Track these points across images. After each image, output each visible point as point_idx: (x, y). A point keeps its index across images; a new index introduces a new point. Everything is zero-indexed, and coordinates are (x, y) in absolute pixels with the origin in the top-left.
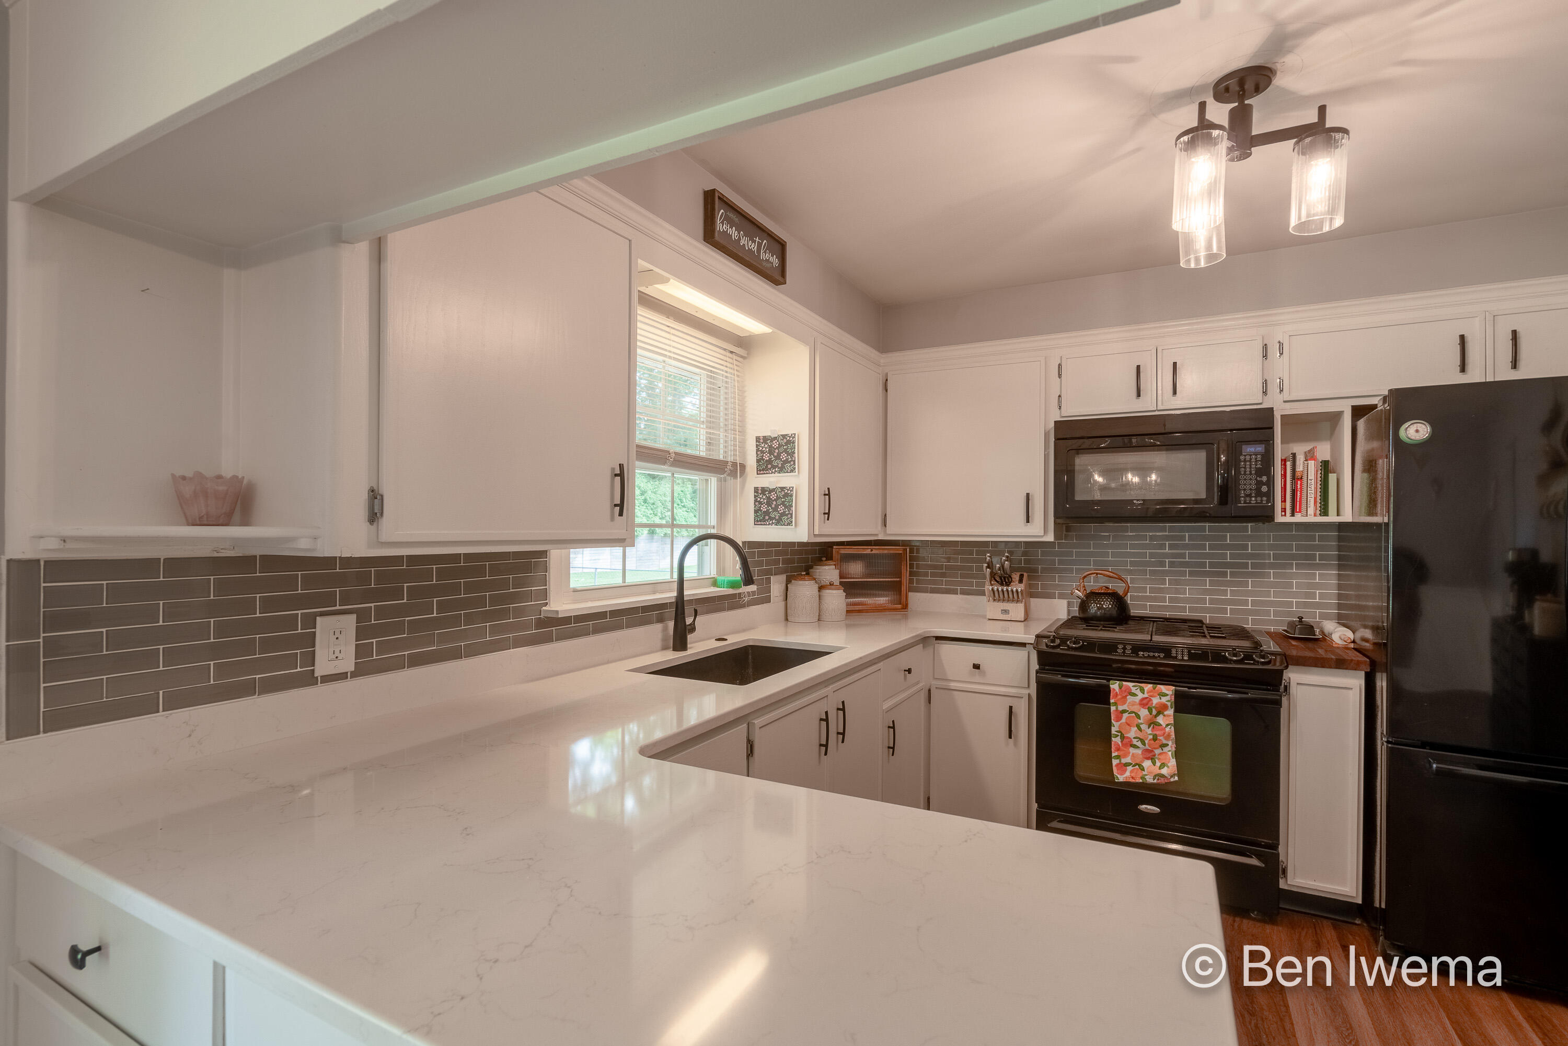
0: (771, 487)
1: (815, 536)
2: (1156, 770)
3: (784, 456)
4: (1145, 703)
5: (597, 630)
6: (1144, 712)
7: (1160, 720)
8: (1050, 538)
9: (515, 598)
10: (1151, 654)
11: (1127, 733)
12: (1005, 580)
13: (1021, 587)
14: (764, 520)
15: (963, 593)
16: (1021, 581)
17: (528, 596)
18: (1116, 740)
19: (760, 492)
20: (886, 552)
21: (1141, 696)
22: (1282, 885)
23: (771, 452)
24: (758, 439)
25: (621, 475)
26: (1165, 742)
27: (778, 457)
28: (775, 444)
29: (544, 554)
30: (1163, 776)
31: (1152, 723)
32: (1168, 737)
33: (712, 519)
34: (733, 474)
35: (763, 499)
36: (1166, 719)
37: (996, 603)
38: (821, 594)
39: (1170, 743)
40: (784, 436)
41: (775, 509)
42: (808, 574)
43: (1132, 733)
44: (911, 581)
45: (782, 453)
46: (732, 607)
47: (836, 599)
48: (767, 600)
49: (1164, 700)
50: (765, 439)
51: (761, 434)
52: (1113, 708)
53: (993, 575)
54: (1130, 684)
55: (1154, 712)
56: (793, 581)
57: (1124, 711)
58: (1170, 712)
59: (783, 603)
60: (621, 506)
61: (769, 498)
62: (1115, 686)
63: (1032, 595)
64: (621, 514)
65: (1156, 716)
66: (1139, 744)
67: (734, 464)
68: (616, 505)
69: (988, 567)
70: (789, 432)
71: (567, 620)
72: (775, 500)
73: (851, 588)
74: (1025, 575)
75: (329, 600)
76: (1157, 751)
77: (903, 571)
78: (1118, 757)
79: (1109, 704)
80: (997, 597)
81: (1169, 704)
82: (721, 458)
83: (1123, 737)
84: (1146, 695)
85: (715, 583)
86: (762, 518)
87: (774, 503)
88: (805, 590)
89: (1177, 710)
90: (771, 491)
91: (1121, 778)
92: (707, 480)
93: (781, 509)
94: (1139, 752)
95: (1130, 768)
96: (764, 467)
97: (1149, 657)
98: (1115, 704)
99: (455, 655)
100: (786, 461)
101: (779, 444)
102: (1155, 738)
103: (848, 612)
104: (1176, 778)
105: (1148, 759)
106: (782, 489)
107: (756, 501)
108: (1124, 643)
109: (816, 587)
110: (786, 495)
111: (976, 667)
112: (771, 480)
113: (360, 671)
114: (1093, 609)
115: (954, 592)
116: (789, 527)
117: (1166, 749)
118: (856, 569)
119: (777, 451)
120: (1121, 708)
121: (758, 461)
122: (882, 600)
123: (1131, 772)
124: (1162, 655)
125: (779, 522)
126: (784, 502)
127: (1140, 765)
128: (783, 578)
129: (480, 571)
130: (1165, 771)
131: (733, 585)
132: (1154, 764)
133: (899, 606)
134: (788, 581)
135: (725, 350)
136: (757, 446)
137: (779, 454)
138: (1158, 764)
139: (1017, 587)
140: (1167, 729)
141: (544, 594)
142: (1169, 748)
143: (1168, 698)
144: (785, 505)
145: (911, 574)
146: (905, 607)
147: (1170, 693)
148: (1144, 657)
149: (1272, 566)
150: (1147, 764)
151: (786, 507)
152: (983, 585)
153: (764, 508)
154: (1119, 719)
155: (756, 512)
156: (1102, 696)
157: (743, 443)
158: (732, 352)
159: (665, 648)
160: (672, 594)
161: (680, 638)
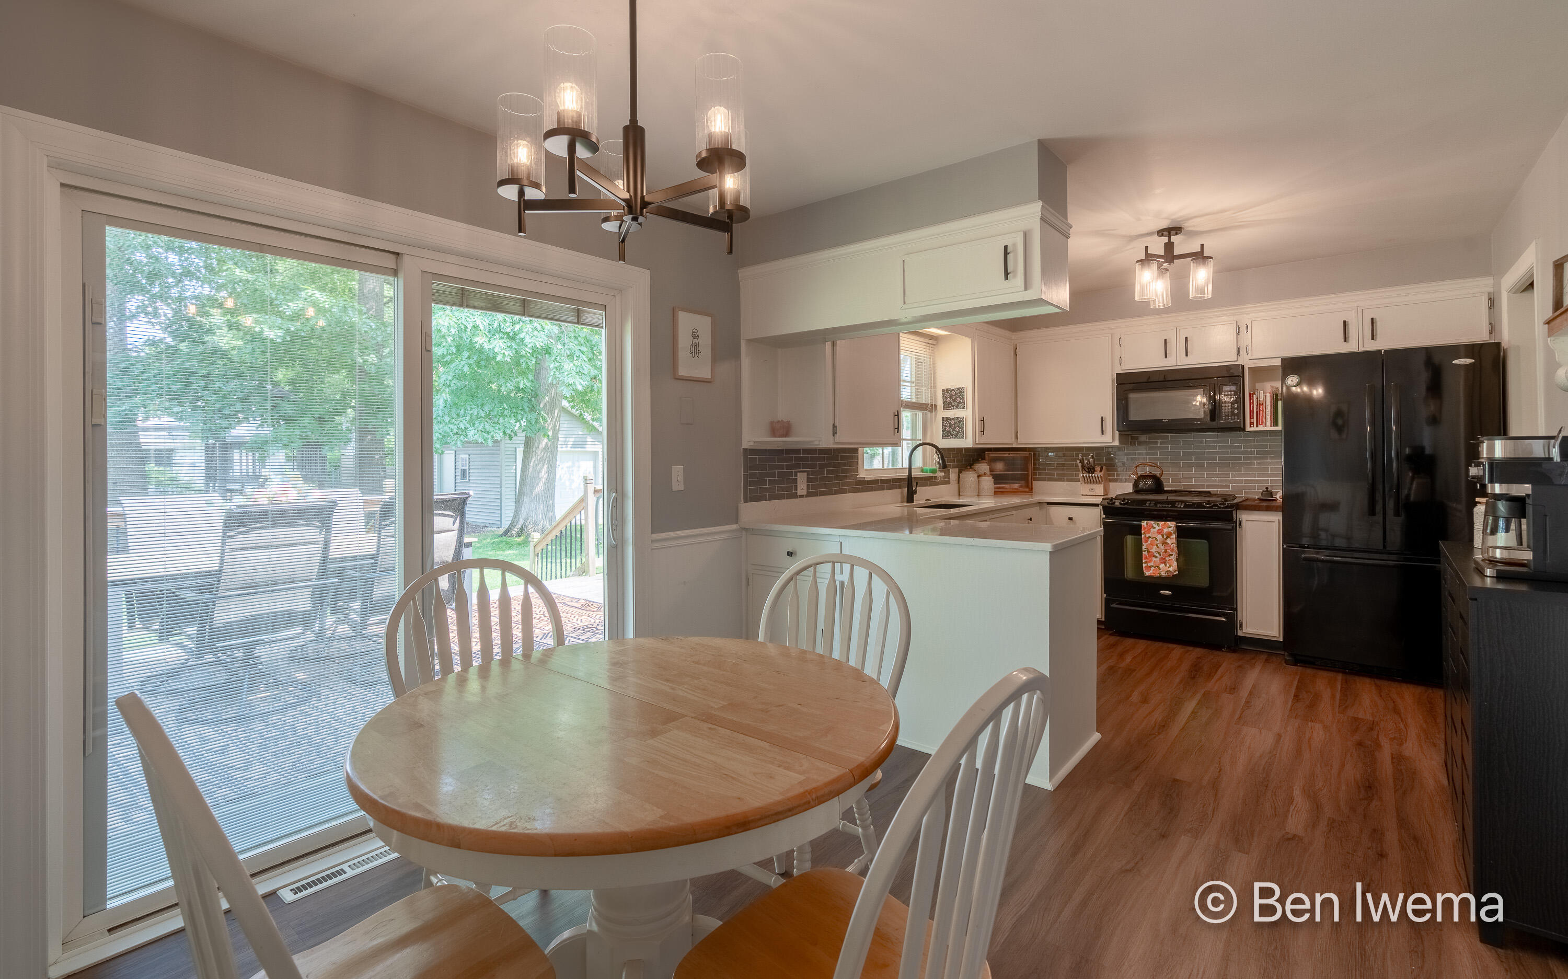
0: (952, 417)
1: (976, 444)
2: (1167, 569)
3: (958, 400)
4: (1160, 532)
5: (876, 489)
6: (1159, 537)
7: (1168, 541)
8: (1117, 443)
9: (846, 471)
10: (1164, 505)
11: (1151, 549)
12: (1091, 470)
13: (1102, 474)
14: (948, 436)
15: (1068, 480)
16: (1101, 471)
17: (851, 470)
18: (1145, 553)
19: (945, 420)
20: (1018, 455)
21: (1158, 528)
22: (1240, 633)
23: (951, 398)
24: (943, 390)
25: (898, 415)
26: (1171, 553)
27: (955, 400)
28: (953, 393)
29: (856, 450)
30: (1170, 571)
31: (1164, 543)
32: (1172, 550)
33: (920, 436)
34: (931, 411)
35: (947, 424)
36: (1172, 541)
37: (1086, 485)
38: (979, 479)
39: (1174, 554)
40: (958, 389)
41: (954, 429)
42: (971, 468)
43: (1154, 549)
44: (1035, 474)
46: (934, 483)
47: (988, 483)
48: (948, 482)
49: (1170, 529)
50: (947, 390)
51: (945, 388)
52: (1143, 536)
53: (1083, 467)
54: (1152, 522)
55: (1165, 537)
56: (963, 472)
57: (1149, 537)
58: (1174, 536)
59: (957, 485)
60: (895, 429)
61: (950, 423)
62: (1144, 523)
63: (1111, 481)
64: (894, 432)
65: (1166, 539)
66: (1157, 555)
67: (932, 405)
68: (893, 428)
69: (1080, 462)
70: (961, 387)
71: (865, 482)
72: (954, 424)
73: (998, 479)
74: (1104, 467)
75: (798, 467)
76: (1167, 559)
77: (1029, 467)
78: (1146, 562)
79: (1141, 535)
80: (1088, 481)
81: (1173, 532)
82: (924, 402)
83: (1149, 552)
84: (1160, 528)
85: (922, 471)
86: (946, 435)
87: (953, 426)
88: (969, 477)
89: (1178, 537)
90: (951, 419)
91: (1147, 574)
92: (917, 415)
93: (957, 429)
94: (1158, 559)
95: (1152, 568)
96: (947, 406)
97: (1162, 507)
98: (1144, 533)
99: (831, 493)
100: (960, 403)
101: (955, 393)
102: (1166, 551)
103: (996, 493)
104: (1177, 572)
105: (1162, 563)
106: (958, 418)
107: (943, 425)
108: (1151, 501)
109: (976, 475)
110: (960, 421)
111: (1071, 519)
112: (952, 413)
113: (809, 495)
114: (1141, 484)
115: (1062, 480)
116: (962, 439)
117: (1172, 557)
118: (1000, 467)
119: (954, 397)
120: (1147, 536)
121: (944, 403)
122: (1016, 486)
123: (1154, 570)
124: (1170, 506)
125: (956, 437)
126: (958, 425)
127: (1158, 567)
128: (957, 470)
129: (838, 458)
130: (1171, 569)
131: (933, 471)
132: (1166, 565)
133: (1027, 489)
134: (960, 472)
135: (924, 342)
136: (943, 394)
137: (956, 399)
138: (1168, 565)
139: (1098, 474)
140: (1172, 546)
141: (857, 470)
142: (1173, 556)
143: (1172, 528)
144: (959, 427)
145: (1035, 469)
146: (1031, 490)
147: (1173, 526)
148: (1160, 507)
149: (1256, 458)
150: (1162, 566)
152: (1077, 475)
153: (948, 429)
154: (1146, 542)
155: (943, 431)
156: (1137, 531)
157: (935, 393)
158: (928, 343)
159: (902, 502)
160: (905, 474)
161: (910, 498)
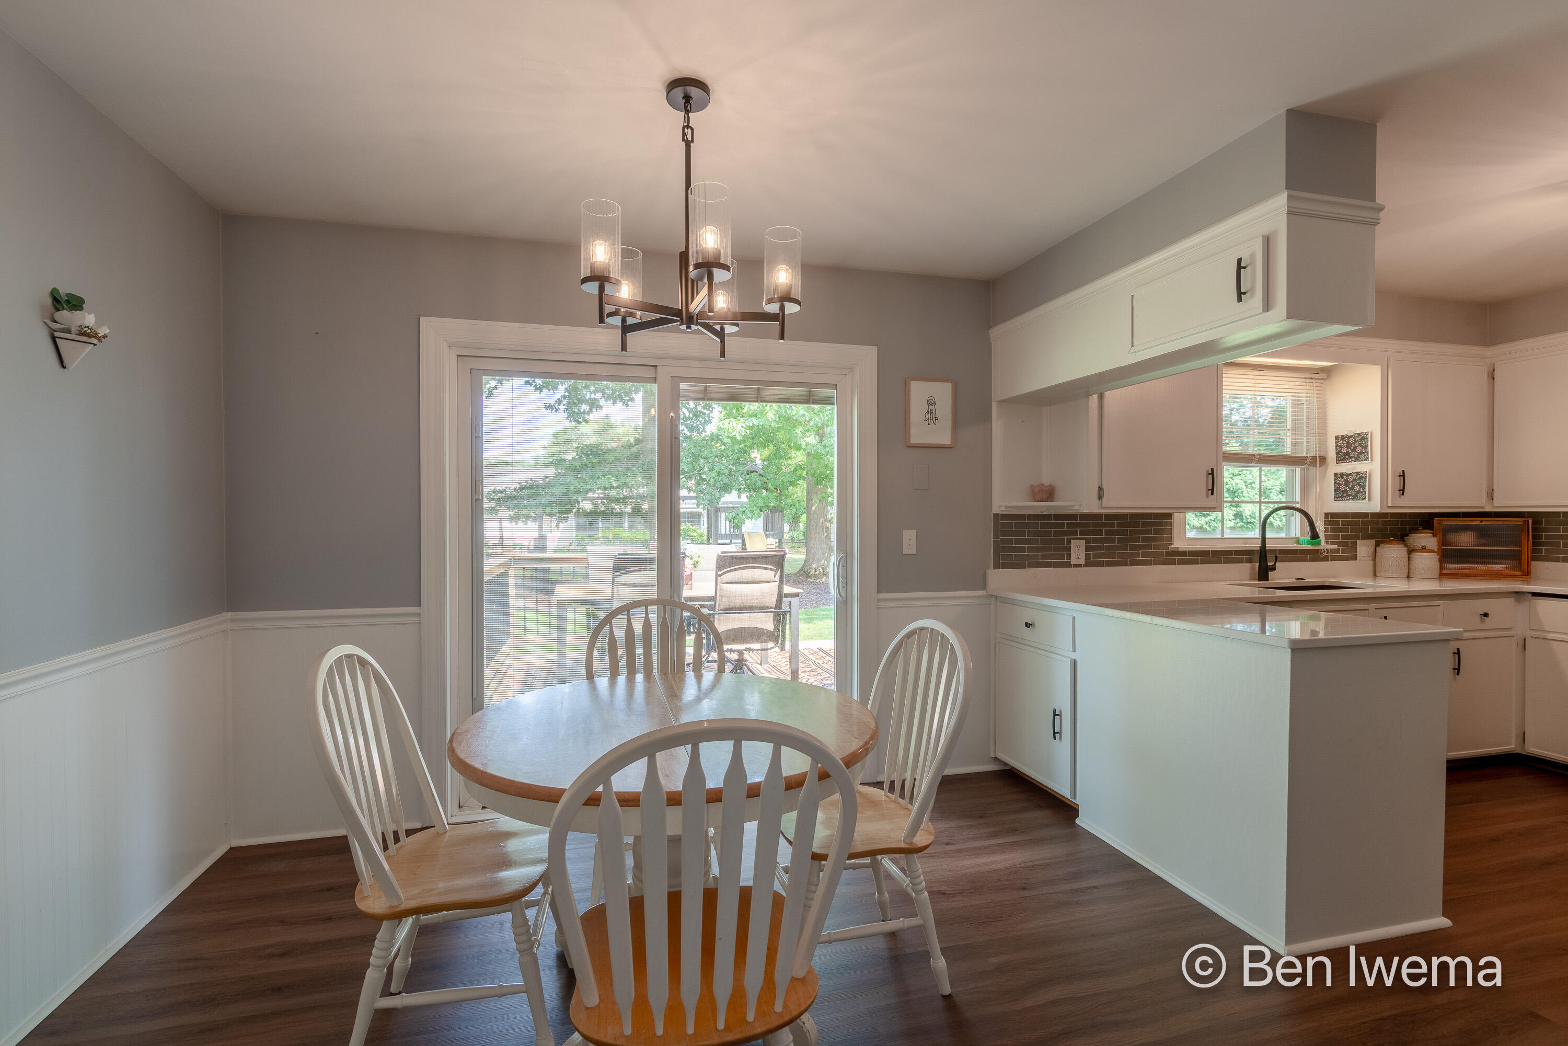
0: (1348, 473)
1: (1389, 507)
3: (1359, 449)
5: (1204, 562)
9: (1154, 539)
14: (1342, 497)
17: (1161, 539)
19: (1338, 476)
20: (1502, 523)
23: (1348, 447)
24: (1337, 438)
25: (1212, 474)
27: (1354, 450)
28: (1352, 441)
29: (1170, 516)
33: (1297, 497)
34: (1315, 465)
35: (1342, 481)
38: (1411, 556)
40: (1359, 434)
41: (1352, 488)
42: (1401, 540)
44: (1535, 552)
45: (1358, 447)
46: (1313, 560)
47: (1429, 562)
48: (1354, 558)
50: (1343, 437)
51: (1340, 434)
56: (1381, 545)
59: (1371, 562)
60: (1212, 490)
61: (1346, 481)
64: (1212, 494)
67: (1316, 458)
68: (1209, 490)
70: (1364, 431)
71: (1184, 553)
72: (1352, 482)
73: (1450, 554)
75: (1075, 533)
77: (1525, 541)
82: (1305, 454)
85: (1298, 541)
86: (1340, 495)
87: (1351, 484)
88: (1393, 552)
90: (1348, 475)
92: (1293, 470)
93: (1357, 488)
96: (1342, 457)
99: (1125, 564)
100: (1361, 453)
101: (1355, 440)
103: (1447, 575)
106: (1358, 473)
107: (1335, 483)
109: (1406, 550)
110: (1361, 478)
112: (1348, 467)
113: (1088, 564)
116: (1363, 501)
118: (1461, 539)
119: (1353, 445)
121: (1337, 454)
122: (1496, 566)
125: (1355, 498)
126: (1359, 483)
128: (1373, 542)
129: (1137, 525)
131: (1314, 543)
133: (1519, 573)
134: (1377, 545)
135: (1305, 378)
136: (1336, 443)
137: (1355, 448)
141: (1171, 539)
144: (1360, 485)
146: (1528, 573)
151: (1361, 486)
153: (1342, 488)
155: (1335, 491)
157: (1325, 441)
158: (1312, 378)
159: (1252, 579)
160: (1257, 545)
161: (1263, 574)
